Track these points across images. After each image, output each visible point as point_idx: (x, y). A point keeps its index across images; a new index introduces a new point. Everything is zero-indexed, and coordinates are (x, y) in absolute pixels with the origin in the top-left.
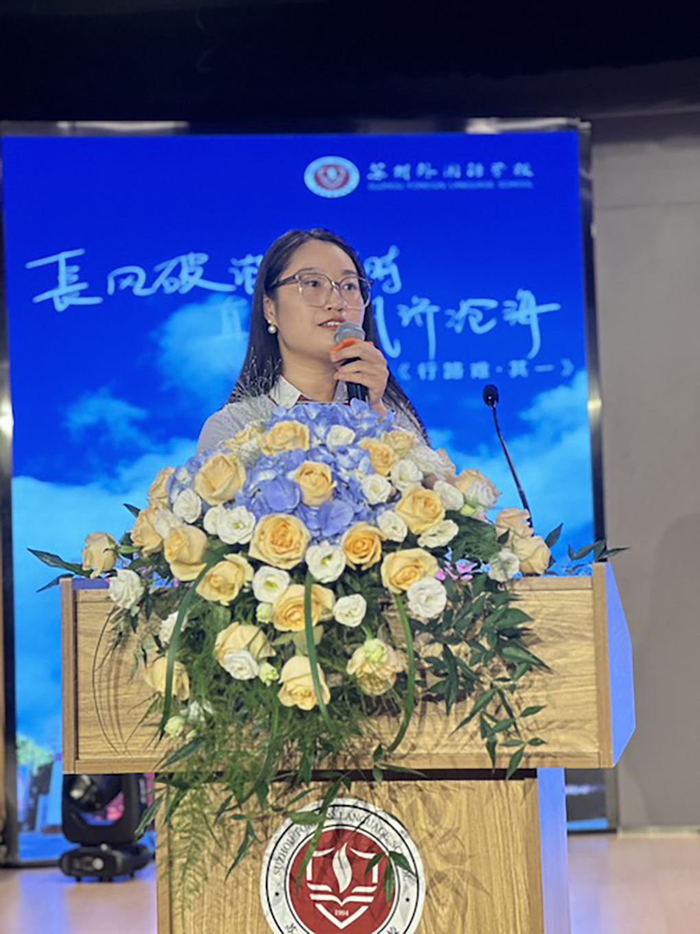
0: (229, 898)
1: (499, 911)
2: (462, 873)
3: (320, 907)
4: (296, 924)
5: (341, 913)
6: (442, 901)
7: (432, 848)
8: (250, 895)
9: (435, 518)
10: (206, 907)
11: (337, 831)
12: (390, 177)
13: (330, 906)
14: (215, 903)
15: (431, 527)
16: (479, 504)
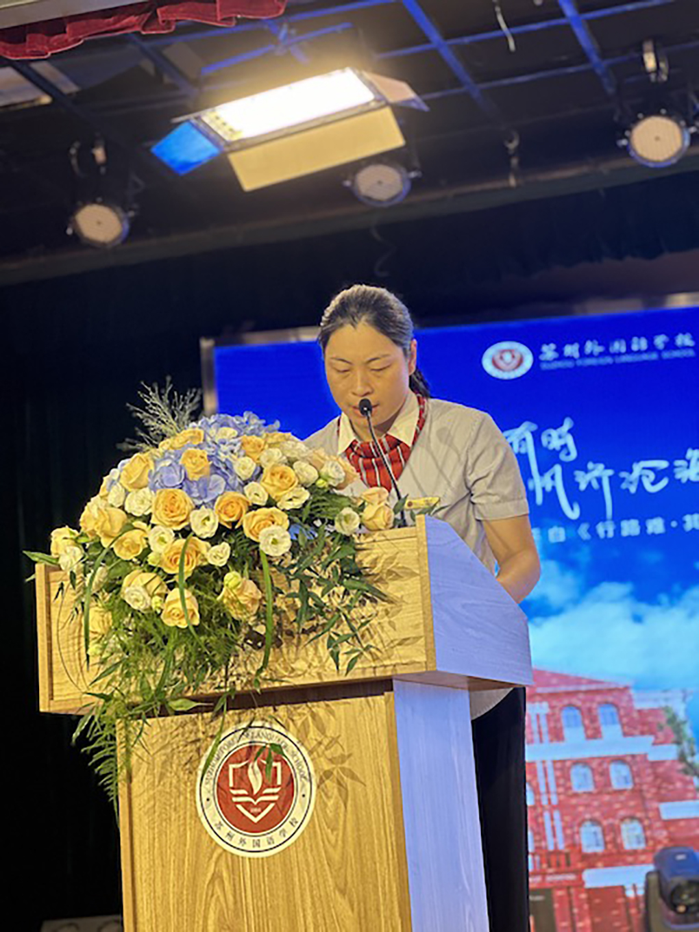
0: (173, 806)
1: (371, 800)
2: (343, 769)
3: (239, 807)
4: (223, 822)
5: (255, 810)
6: (330, 794)
7: (320, 753)
8: (189, 802)
9: (292, 486)
10: (157, 814)
11: (250, 747)
12: (561, 356)
13: (247, 805)
14: (164, 811)
15: (285, 494)
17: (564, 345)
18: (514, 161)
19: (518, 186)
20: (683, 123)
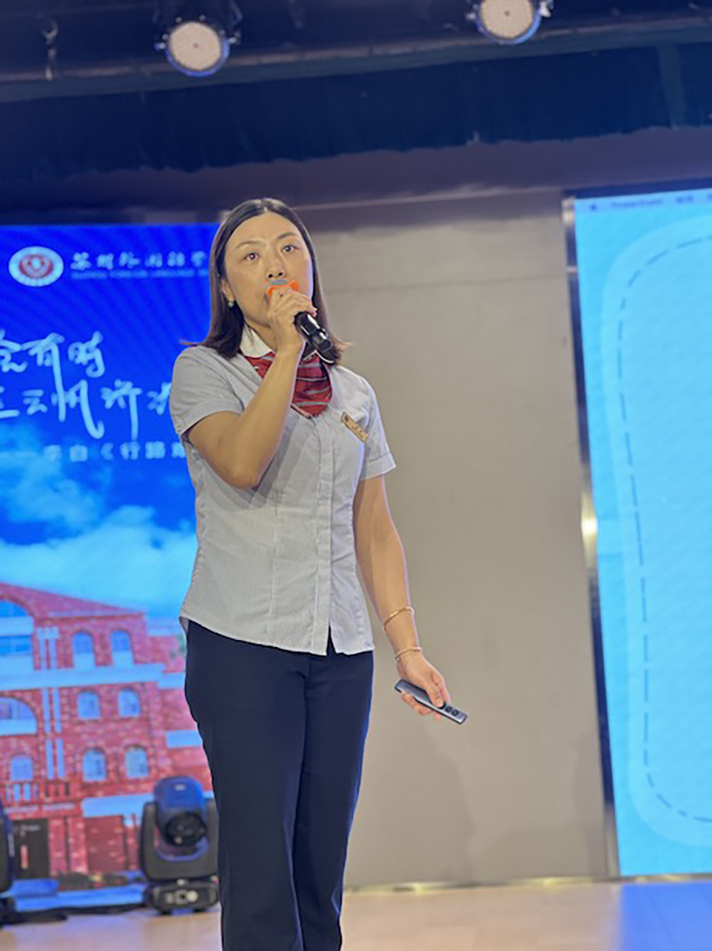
12: (94, 266)
17: (98, 255)
18: (52, 53)
19: (54, 80)
20: (222, 32)
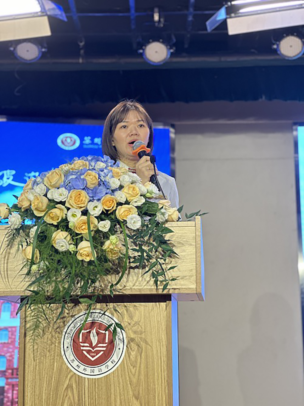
0: (48, 349)
1: (155, 353)
2: (141, 338)
3: (84, 352)
4: (75, 359)
5: (93, 354)
6: (133, 349)
7: (129, 329)
8: (57, 347)
9: (137, 195)
10: (38, 353)
11: (92, 322)
12: (93, 143)
13: (89, 352)
14: (43, 351)
15: (134, 199)
16: (153, 193)
17: (94, 138)
18: (82, 52)
19: (83, 63)
20: (169, 47)
